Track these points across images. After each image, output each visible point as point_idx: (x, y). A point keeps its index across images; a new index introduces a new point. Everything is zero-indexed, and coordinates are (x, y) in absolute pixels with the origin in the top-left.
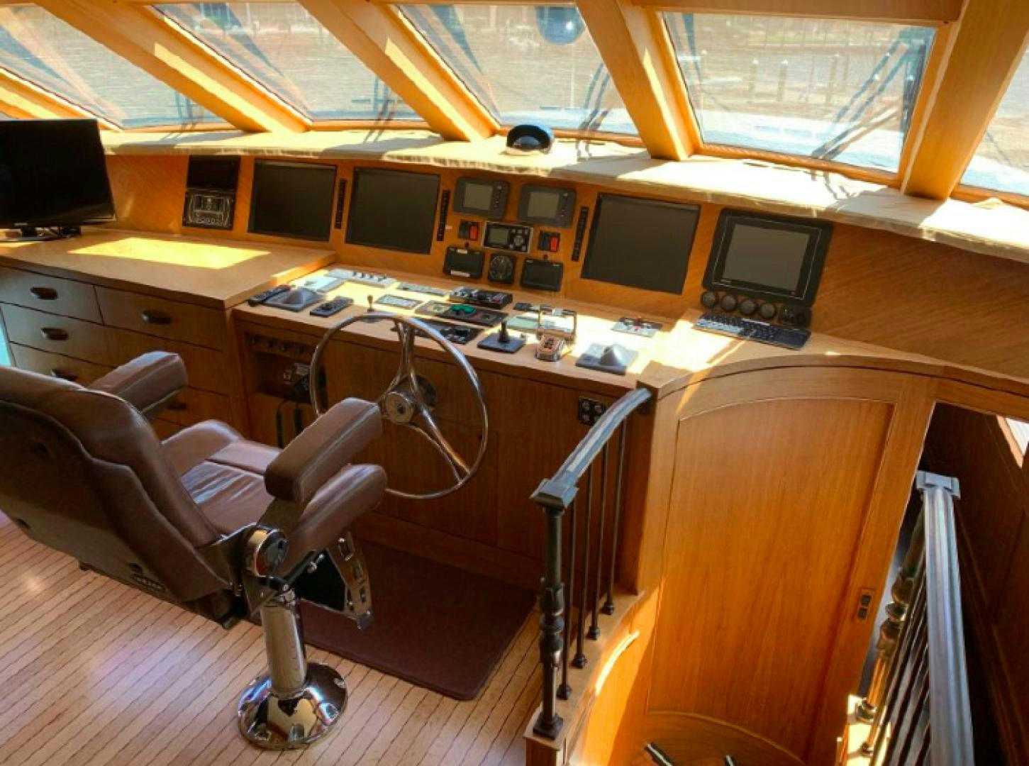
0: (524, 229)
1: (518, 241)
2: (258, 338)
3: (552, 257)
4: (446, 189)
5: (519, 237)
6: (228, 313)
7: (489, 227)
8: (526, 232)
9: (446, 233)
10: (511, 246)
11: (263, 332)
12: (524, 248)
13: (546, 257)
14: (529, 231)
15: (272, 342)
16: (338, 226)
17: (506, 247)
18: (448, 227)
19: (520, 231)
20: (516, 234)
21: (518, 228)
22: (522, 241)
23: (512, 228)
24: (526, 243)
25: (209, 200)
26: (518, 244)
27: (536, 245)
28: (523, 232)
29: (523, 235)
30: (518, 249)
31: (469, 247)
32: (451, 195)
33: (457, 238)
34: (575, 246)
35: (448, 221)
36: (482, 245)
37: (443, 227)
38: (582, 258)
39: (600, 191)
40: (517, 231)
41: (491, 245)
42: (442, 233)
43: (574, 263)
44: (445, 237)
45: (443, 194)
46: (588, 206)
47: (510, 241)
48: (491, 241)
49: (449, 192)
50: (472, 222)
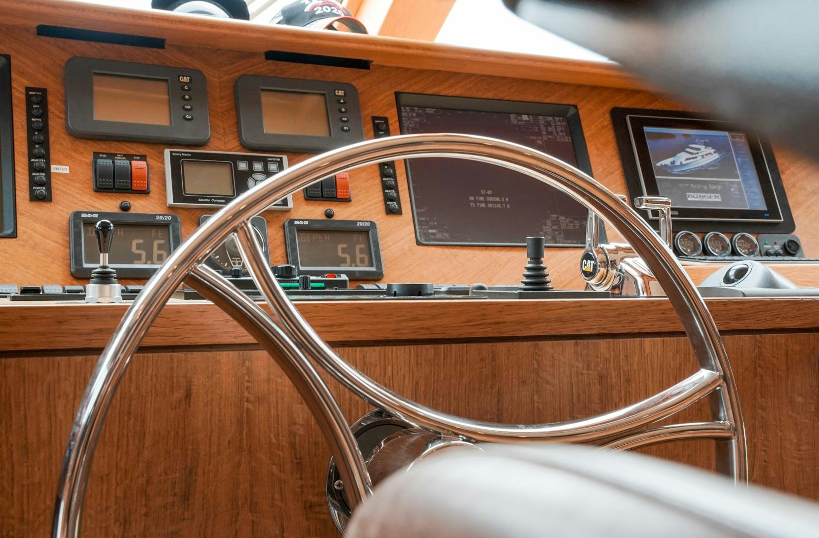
0: (263, 160)
3: (344, 213)
4: (30, 84)
7: (176, 161)
8: (273, 167)
13: (329, 214)
14: (280, 163)
18: (59, 168)
19: (257, 166)
20: (251, 172)
21: (249, 159)
28: (266, 168)
29: (266, 172)
31: (132, 211)
32: (50, 98)
33: (93, 193)
34: (385, 186)
35: (53, 156)
36: (170, 200)
37: (47, 170)
38: (406, 207)
39: (397, 90)
40: (251, 166)
41: (194, 199)
42: (47, 184)
43: (394, 220)
44: (54, 191)
45: (28, 97)
46: (385, 116)
47: (240, 187)
48: (190, 190)
49: (42, 90)
50: (126, 155)
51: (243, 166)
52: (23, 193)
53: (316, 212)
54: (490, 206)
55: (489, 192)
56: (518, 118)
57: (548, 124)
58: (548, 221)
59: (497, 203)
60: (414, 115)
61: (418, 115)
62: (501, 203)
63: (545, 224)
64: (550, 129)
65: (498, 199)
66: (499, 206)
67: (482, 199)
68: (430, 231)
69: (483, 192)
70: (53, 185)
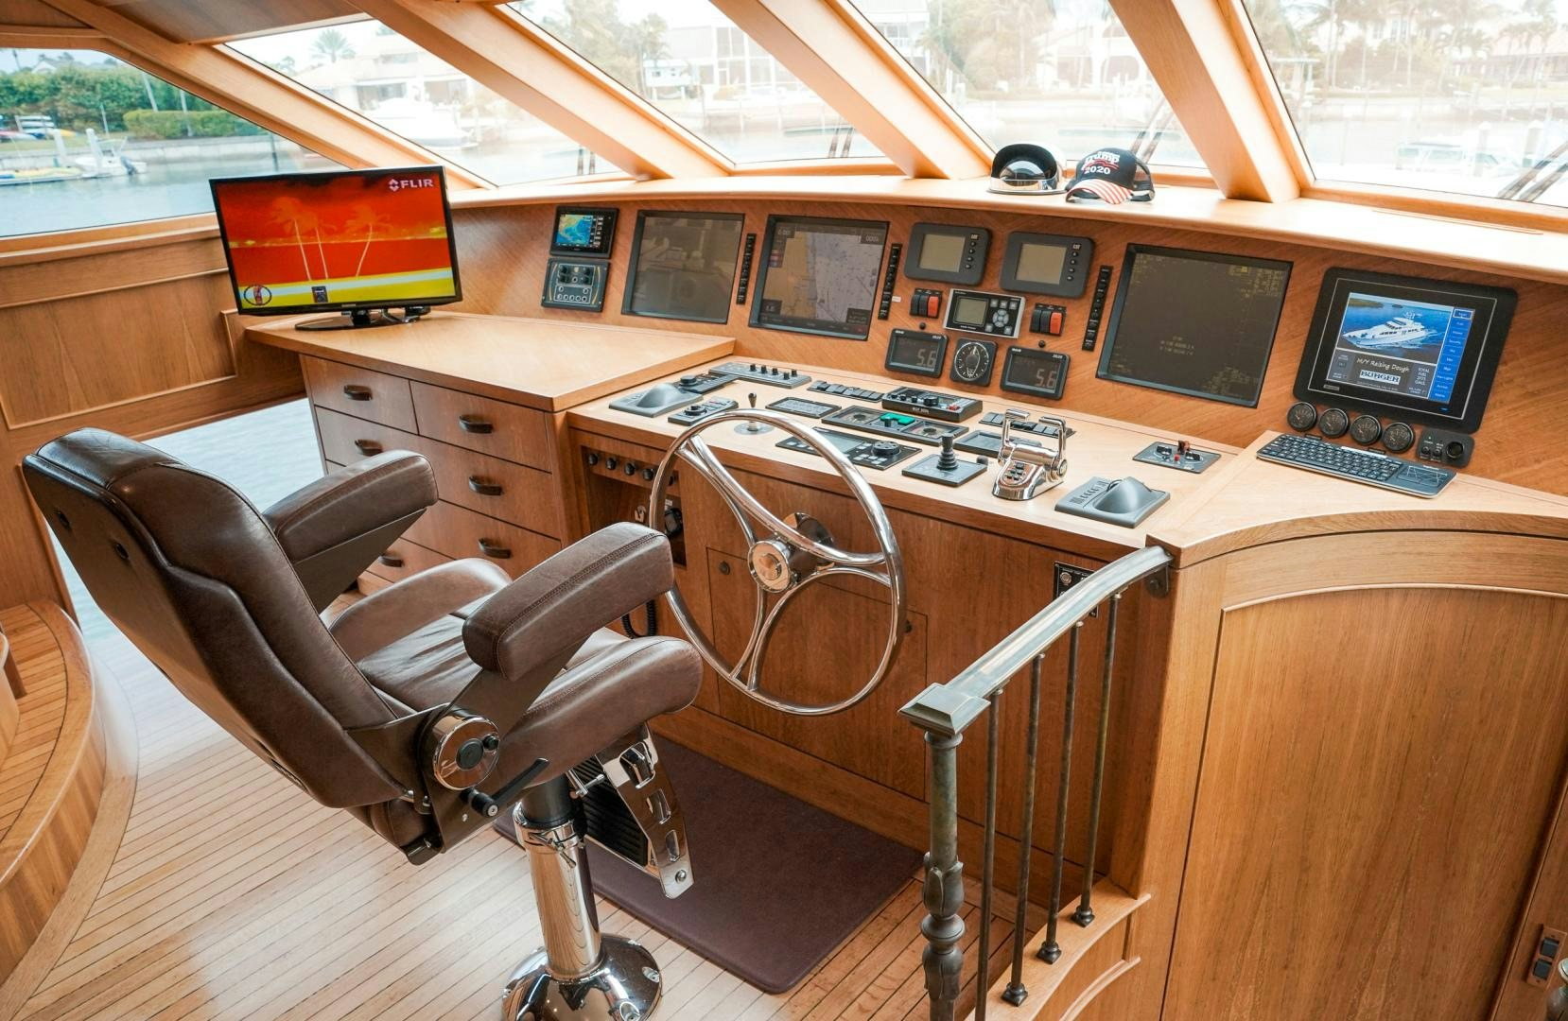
0: (1009, 300)
1: (1001, 318)
2: (598, 457)
3: (1053, 346)
4: (894, 241)
5: (1002, 312)
6: (560, 418)
7: (956, 297)
8: (1013, 306)
9: (893, 309)
10: (989, 328)
11: (605, 446)
12: (1008, 330)
13: (1042, 345)
14: (1019, 303)
15: (616, 462)
16: (741, 302)
17: (982, 329)
18: (896, 299)
19: (1004, 304)
20: (998, 308)
21: (1000, 299)
22: (1006, 319)
23: (990, 298)
24: (1012, 323)
25: (576, 270)
26: (999, 325)
27: (1028, 326)
28: (1008, 305)
29: (1008, 309)
31: (926, 331)
32: (903, 251)
33: (908, 316)
34: (1089, 327)
35: (896, 290)
36: (945, 326)
37: (889, 299)
38: (1099, 346)
39: (1131, 241)
40: (999, 304)
41: (958, 326)
42: (887, 308)
43: (1086, 355)
44: (890, 314)
45: (892, 249)
46: (1112, 265)
47: (988, 319)
48: (960, 318)
49: (901, 246)
50: (931, 291)
51: (994, 303)
52: (875, 314)
53: (1032, 342)
54: (1176, 351)
55: (1180, 339)
56: (1238, 269)
57: (1265, 277)
58: (1221, 373)
59: (1182, 349)
60: (1145, 262)
61: (1148, 262)
62: (1186, 350)
63: (1216, 375)
64: (1264, 283)
65: (1184, 346)
66: (1183, 352)
67: (1171, 344)
68: (1119, 366)
69: (1175, 338)
70: (891, 309)
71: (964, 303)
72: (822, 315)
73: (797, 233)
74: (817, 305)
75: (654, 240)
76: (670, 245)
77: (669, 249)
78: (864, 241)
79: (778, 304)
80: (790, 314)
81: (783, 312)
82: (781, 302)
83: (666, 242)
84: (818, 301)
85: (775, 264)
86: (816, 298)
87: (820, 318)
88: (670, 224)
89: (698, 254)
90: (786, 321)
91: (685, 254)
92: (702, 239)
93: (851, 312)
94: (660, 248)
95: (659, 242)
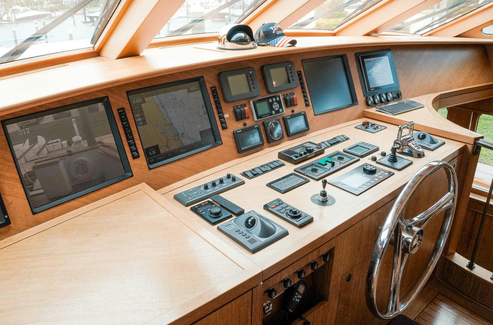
0: (275, 97)
1: (276, 106)
4: (211, 86)
5: (275, 103)
7: (254, 104)
8: (278, 99)
12: (281, 110)
13: (293, 111)
14: (279, 97)
18: (226, 116)
19: (274, 100)
20: (273, 102)
23: (268, 99)
24: (281, 107)
26: (277, 109)
28: (276, 99)
29: (276, 101)
30: (278, 112)
31: (247, 125)
32: (217, 90)
33: (236, 122)
34: (304, 97)
35: (223, 111)
36: (256, 119)
37: (224, 118)
38: (310, 103)
40: (272, 100)
41: (262, 117)
43: (308, 108)
44: (227, 124)
45: (212, 91)
46: (301, 70)
47: (271, 109)
48: (260, 113)
49: (215, 87)
50: (241, 105)
51: (270, 101)
52: (220, 128)
53: (290, 112)
70: (226, 122)
71: (258, 105)
72: (187, 142)
73: (146, 99)
74: (181, 137)
75: (27, 141)
76: (47, 141)
77: (47, 144)
78: (189, 92)
79: (156, 148)
80: (167, 150)
81: (162, 151)
82: (158, 145)
83: (41, 140)
84: (180, 135)
85: (141, 123)
86: (178, 134)
87: (186, 144)
88: (37, 123)
89: (77, 138)
90: (167, 156)
91: (65, 142)
92: (75, 126)
93: (201, 133)
94: (36, 146)
95: (33, 142)
